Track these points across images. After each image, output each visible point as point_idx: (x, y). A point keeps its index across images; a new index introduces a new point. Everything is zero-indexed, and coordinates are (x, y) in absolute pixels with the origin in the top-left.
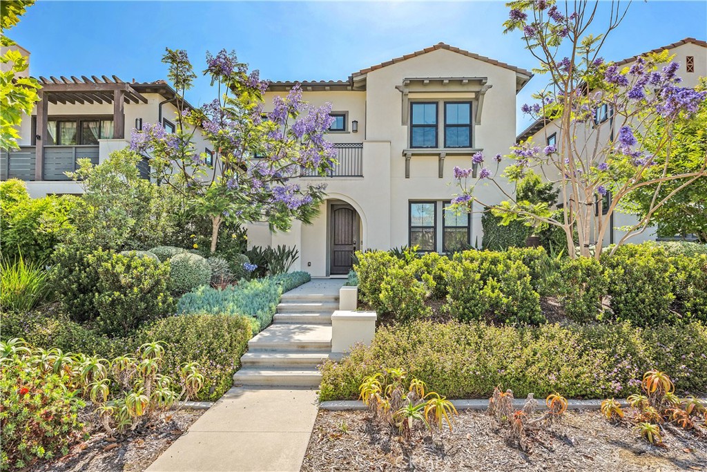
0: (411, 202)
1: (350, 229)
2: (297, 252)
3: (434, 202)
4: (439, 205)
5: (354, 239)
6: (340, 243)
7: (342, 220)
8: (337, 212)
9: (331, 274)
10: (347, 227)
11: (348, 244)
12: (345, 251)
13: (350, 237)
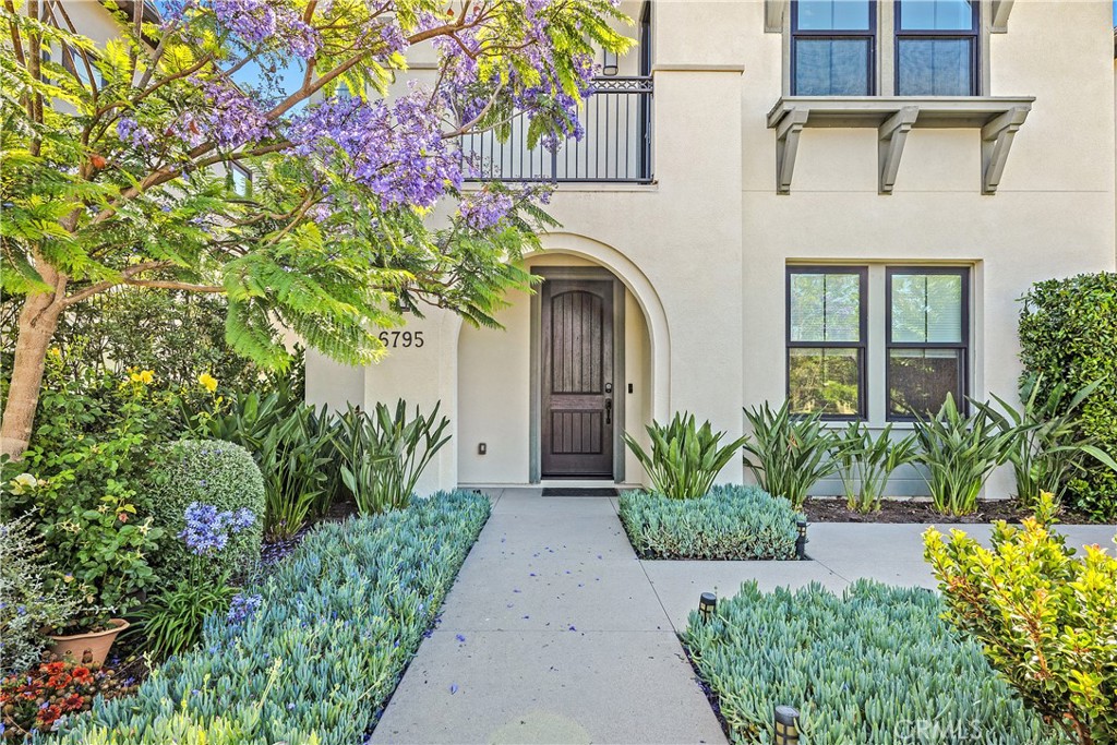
0: (793, 268)
1: (596, 350)
2: (444, 423)
3: (860, 269)
4: (876, 278)
5: (608, 379)
6: (568, 389)
7: (573, 325)
8: (558, 303)
9: (545, 476)
10: (586, 345)
11: (591, 393)
12: (581, 412)
13: (596, 372)
